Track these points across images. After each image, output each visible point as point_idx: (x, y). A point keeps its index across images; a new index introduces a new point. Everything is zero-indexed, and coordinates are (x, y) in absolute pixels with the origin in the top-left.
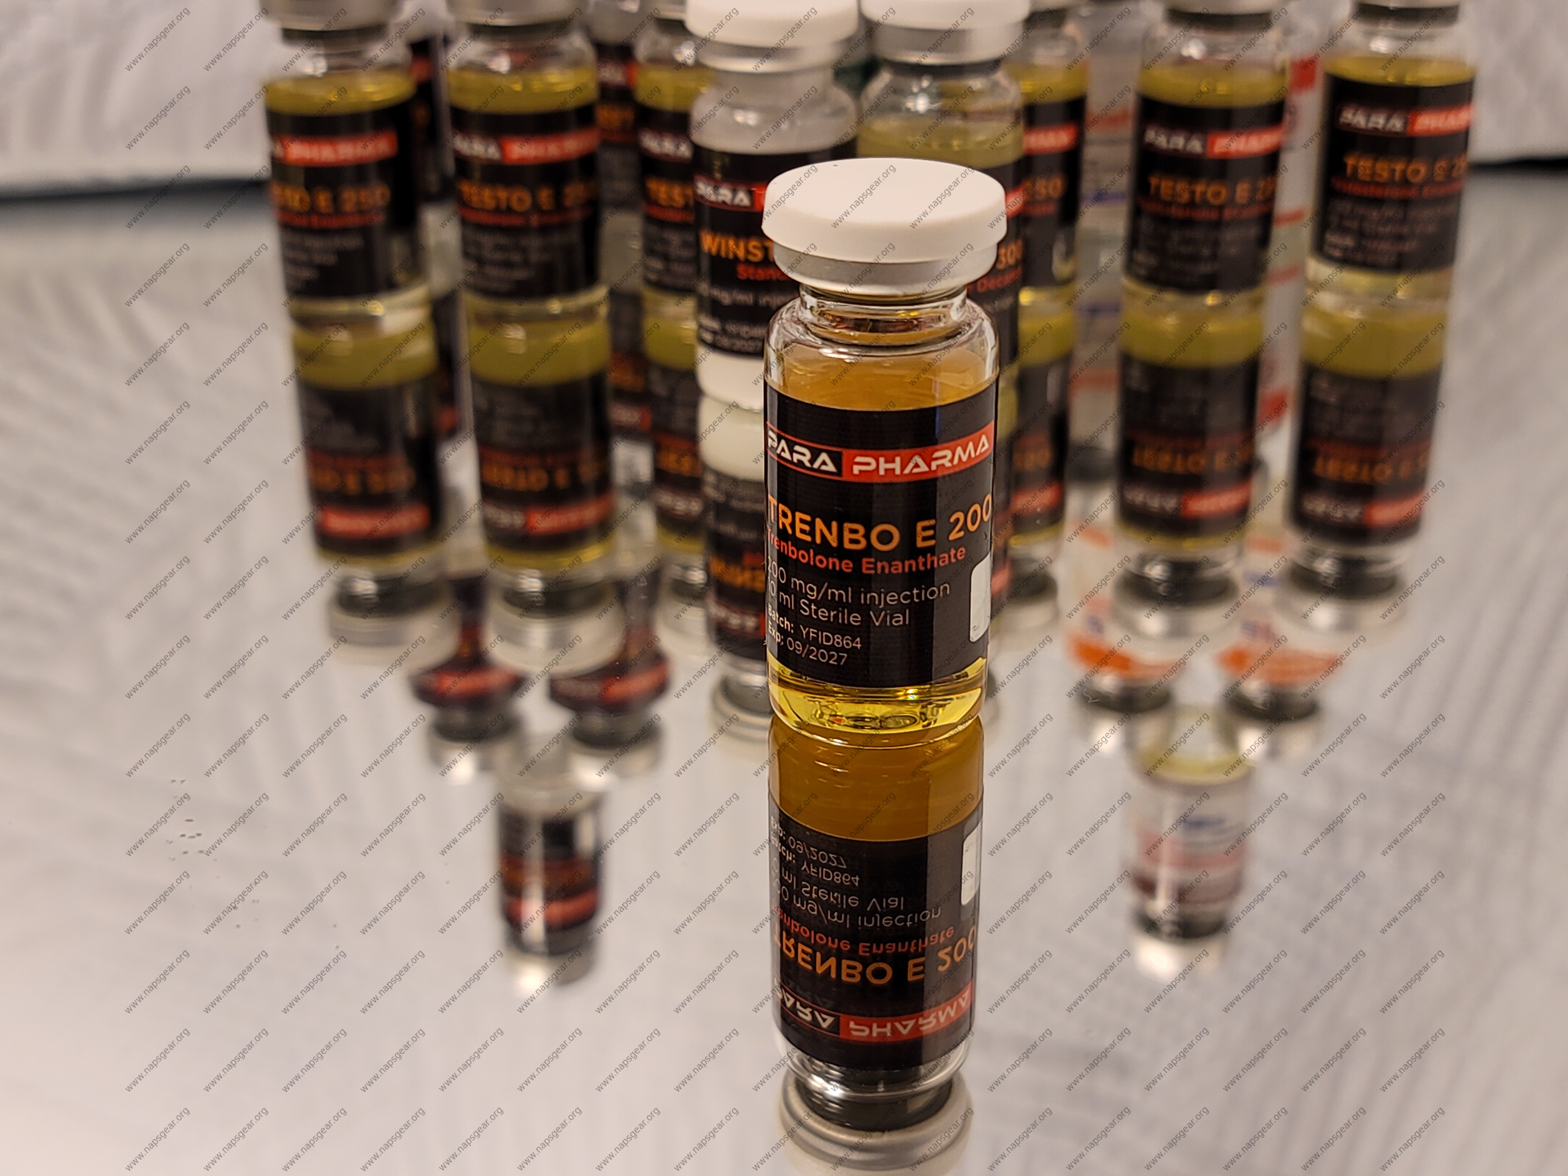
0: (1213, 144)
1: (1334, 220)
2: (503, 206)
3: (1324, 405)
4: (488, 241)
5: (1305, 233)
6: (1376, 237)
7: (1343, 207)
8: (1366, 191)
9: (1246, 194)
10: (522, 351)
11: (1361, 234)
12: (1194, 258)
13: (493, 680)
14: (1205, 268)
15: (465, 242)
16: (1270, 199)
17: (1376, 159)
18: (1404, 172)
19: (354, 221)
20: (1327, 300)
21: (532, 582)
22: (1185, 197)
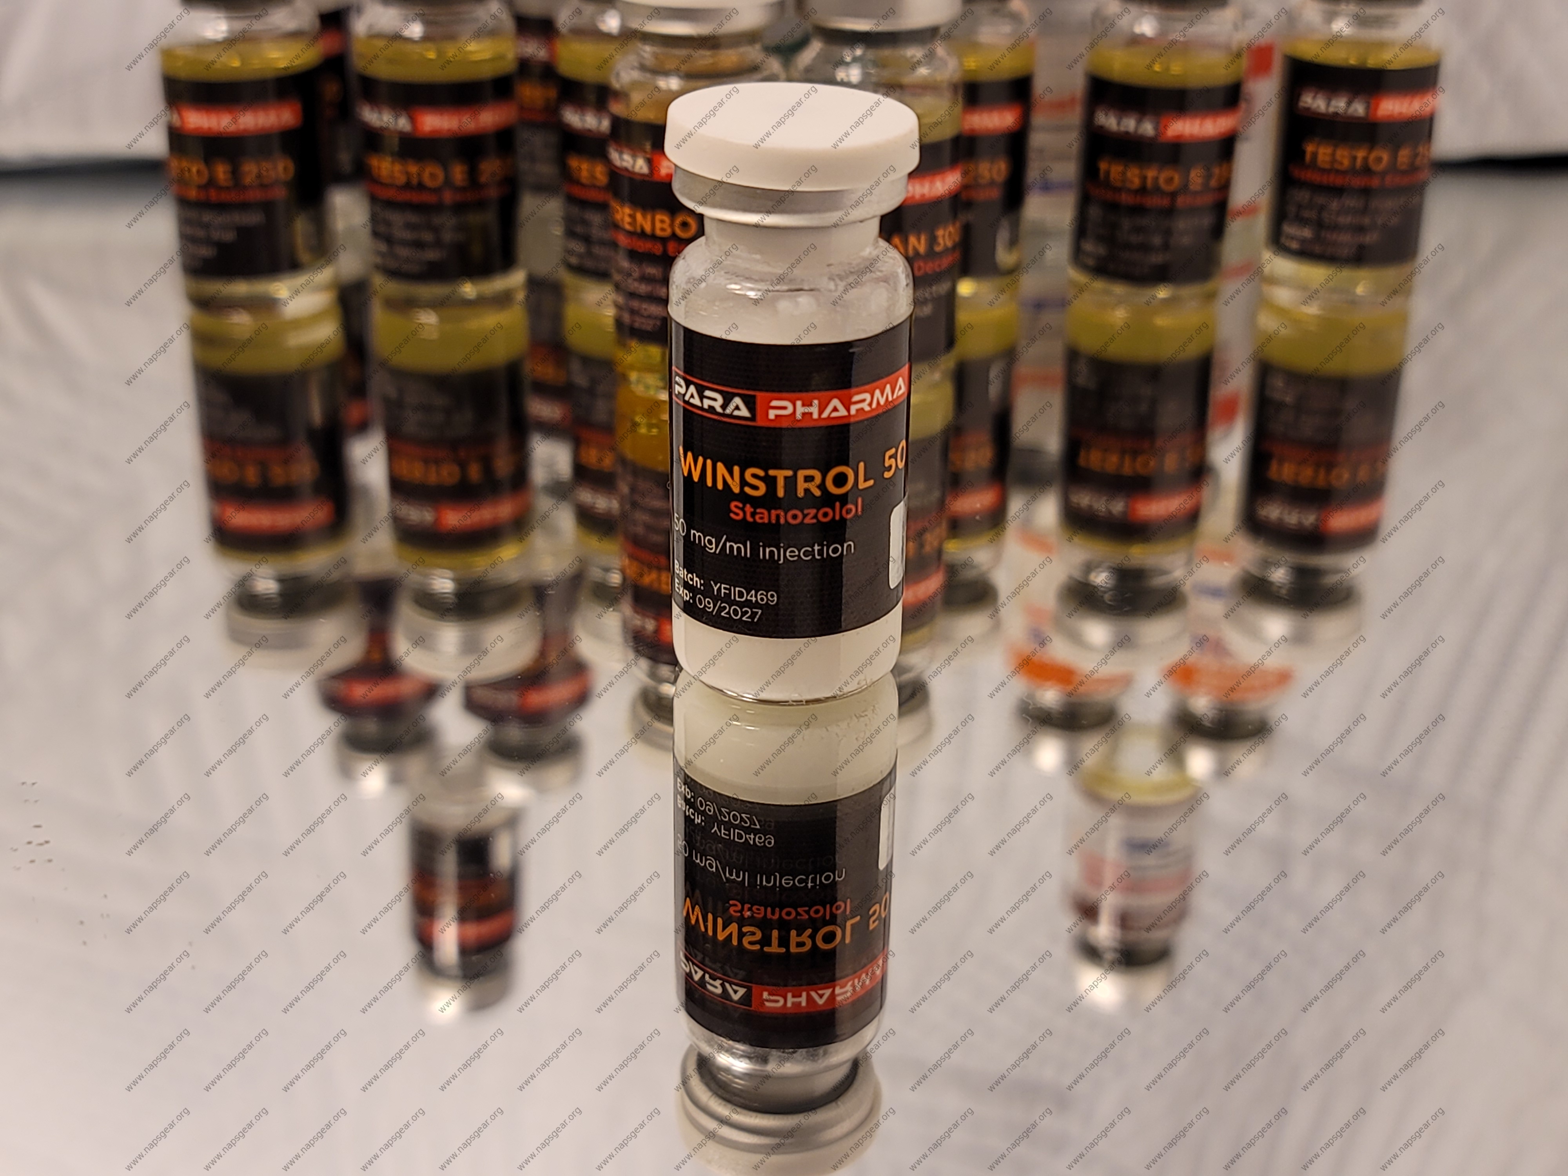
0: (1166, 127)
1: (1292, 209)
2: (415, 181)
3: (1280, 406)
4: (397, 219)
5: (1261, 224)
6: (1336, 228)
7: (1302, 196)
8: (1325, 180)
9: (1199, 181)
10: (435, 336)
11: (1320, 225)
12: (1145, 248)
13: (405, 688)
14: (1157, 259)
15: (374, 219)
16: (1225, 187)
17: (1336, 146)
18: (1366, 159)
19: (255, 195)
20: (1283, 296)
21: (444, 583)
22: (1136, 182)
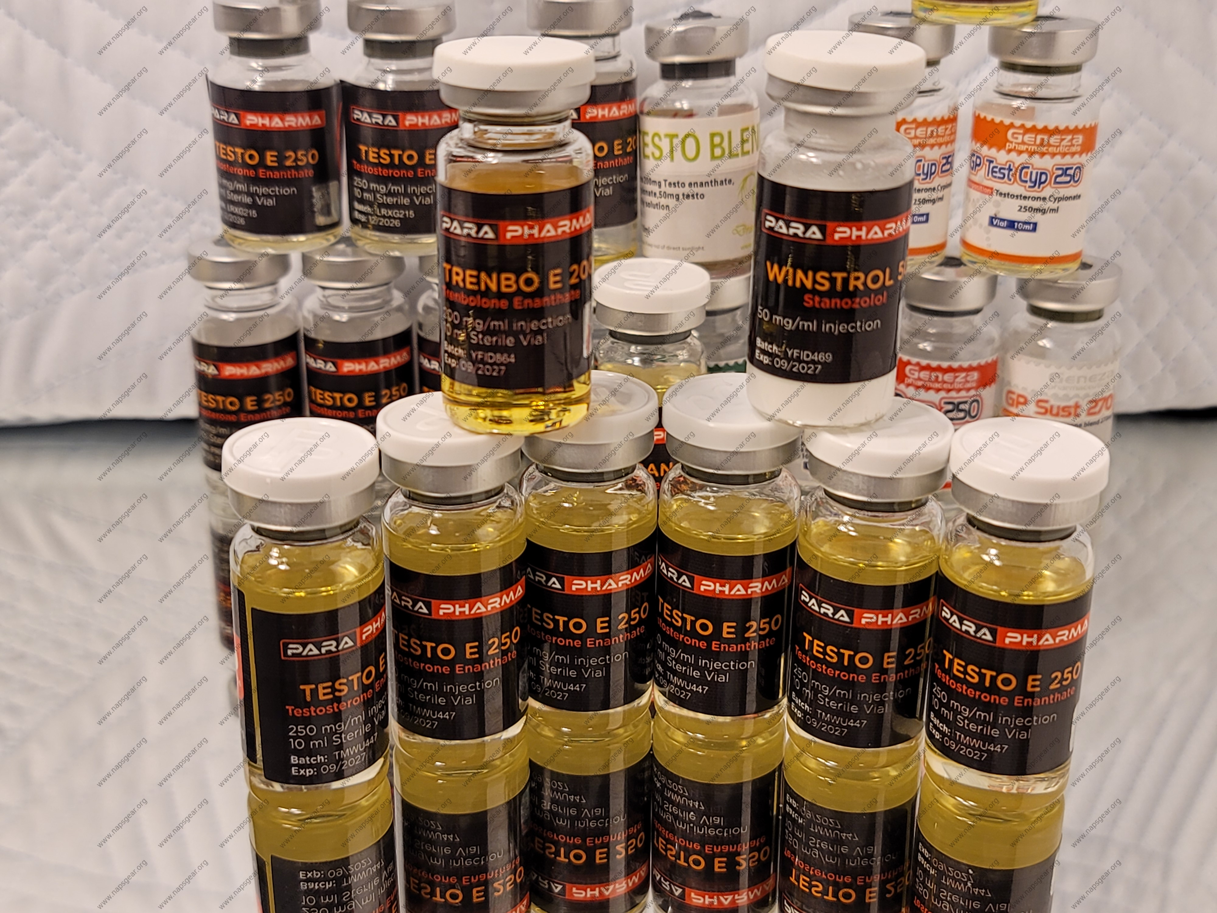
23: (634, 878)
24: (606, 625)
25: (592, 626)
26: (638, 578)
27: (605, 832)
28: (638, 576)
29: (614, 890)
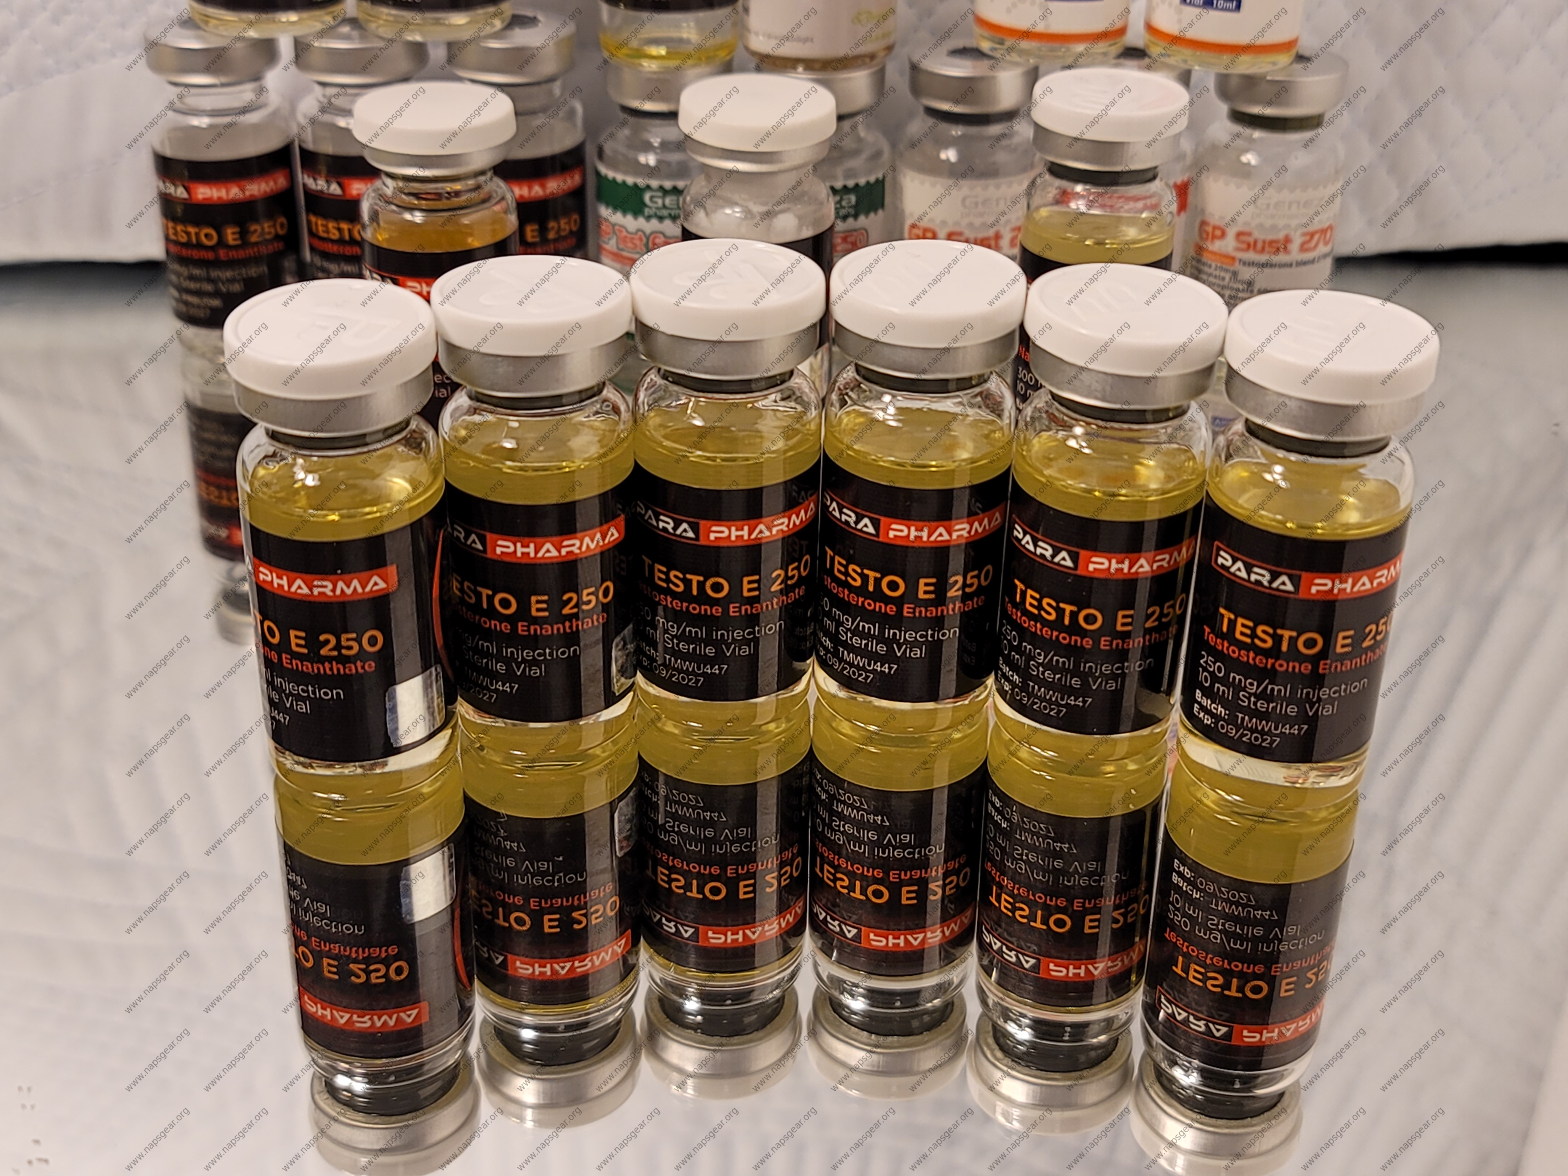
23: (788, 916)
24: (756, 585)
25: (735, 587)
26: (798, 522)
27: (751, 858)
28: (798, 519)
29: (763, 932)
